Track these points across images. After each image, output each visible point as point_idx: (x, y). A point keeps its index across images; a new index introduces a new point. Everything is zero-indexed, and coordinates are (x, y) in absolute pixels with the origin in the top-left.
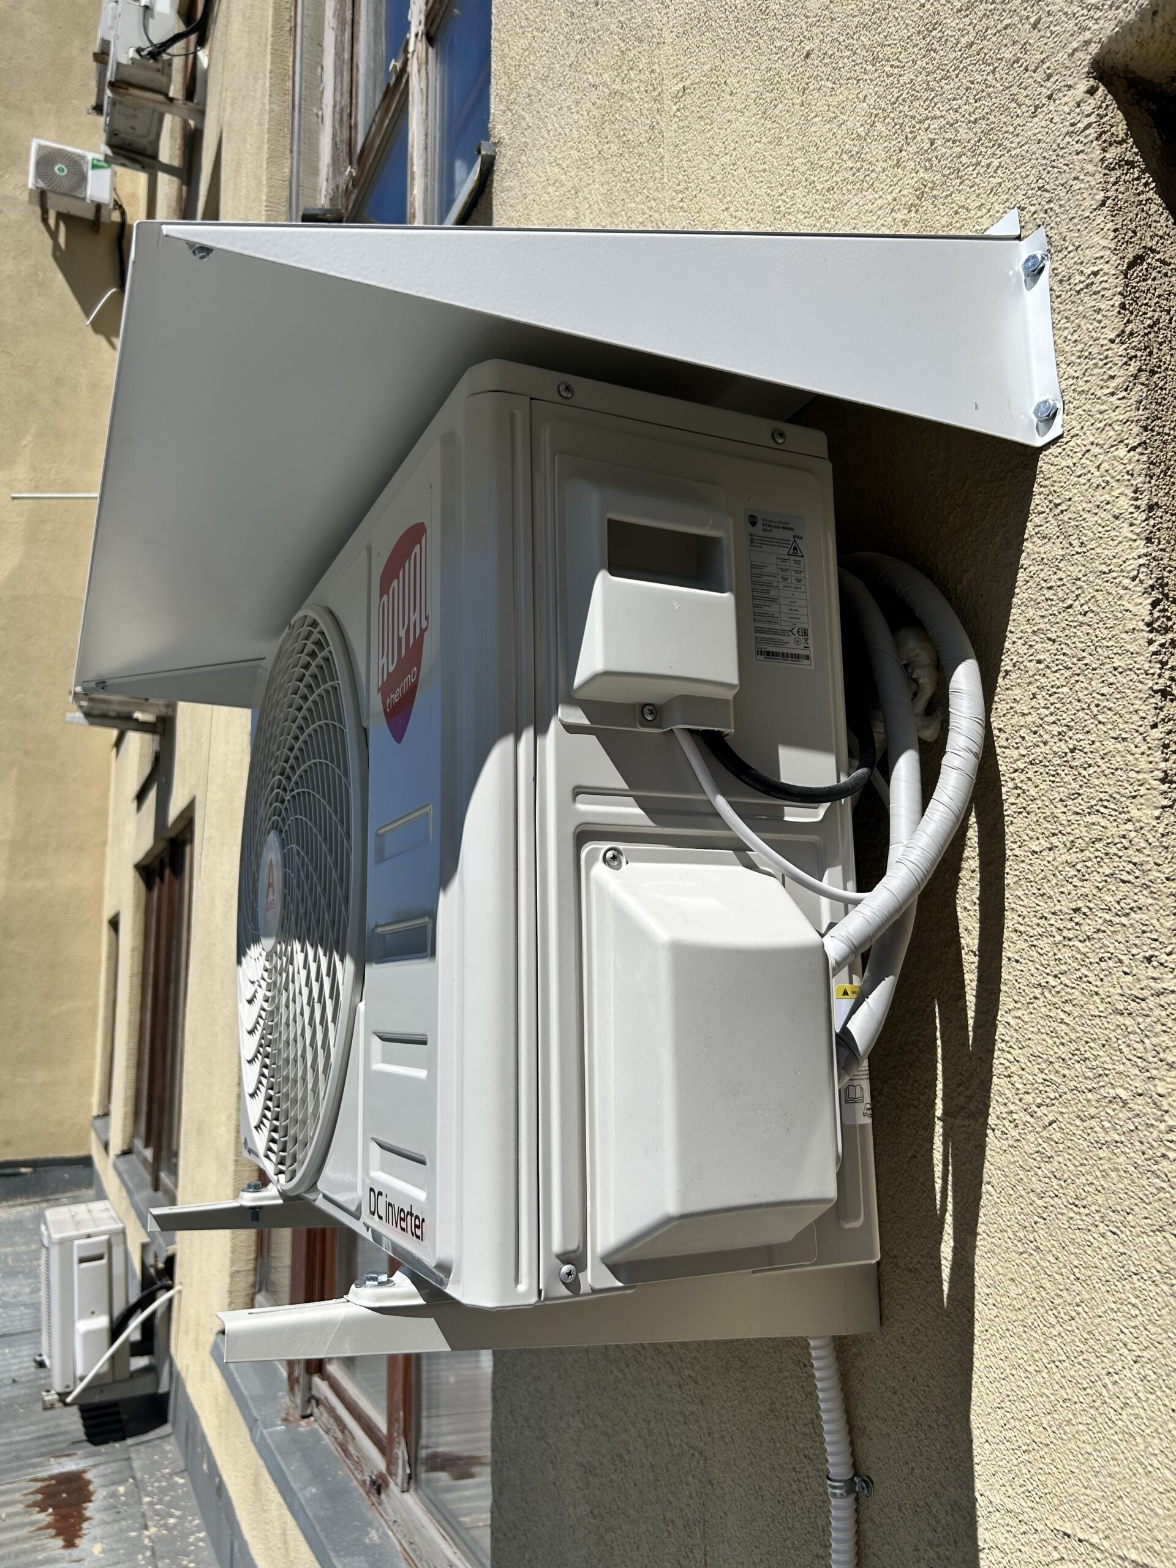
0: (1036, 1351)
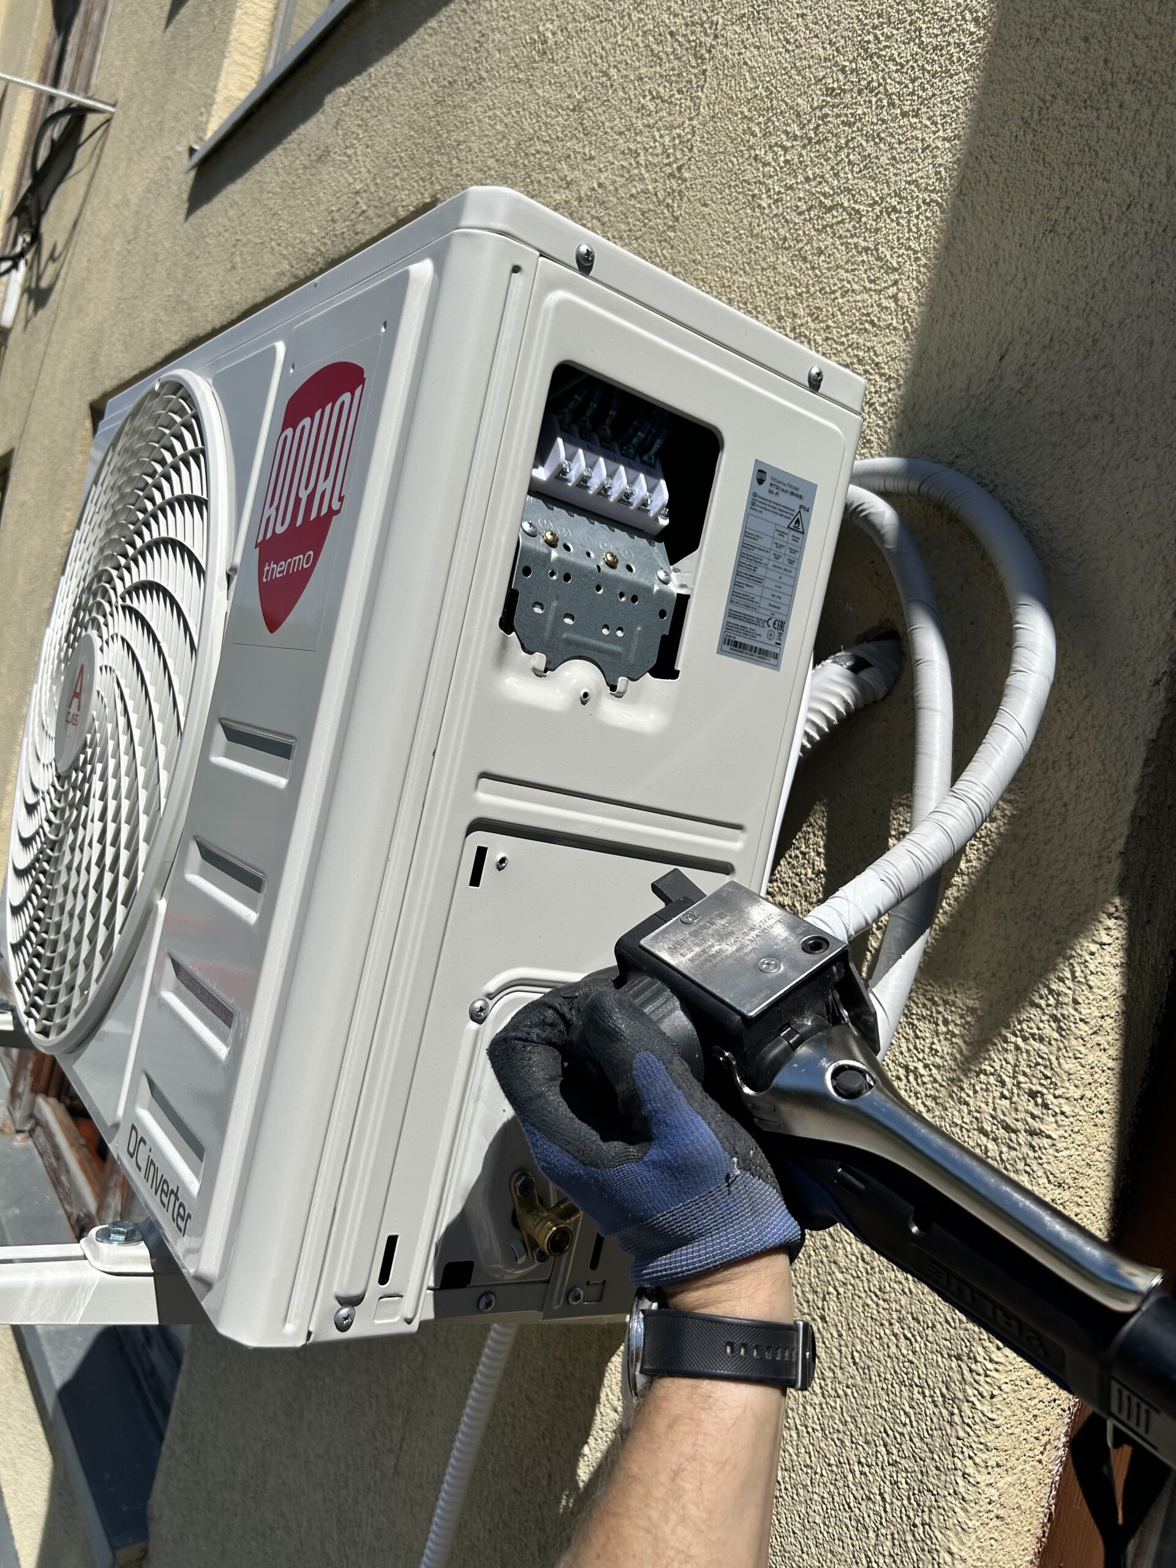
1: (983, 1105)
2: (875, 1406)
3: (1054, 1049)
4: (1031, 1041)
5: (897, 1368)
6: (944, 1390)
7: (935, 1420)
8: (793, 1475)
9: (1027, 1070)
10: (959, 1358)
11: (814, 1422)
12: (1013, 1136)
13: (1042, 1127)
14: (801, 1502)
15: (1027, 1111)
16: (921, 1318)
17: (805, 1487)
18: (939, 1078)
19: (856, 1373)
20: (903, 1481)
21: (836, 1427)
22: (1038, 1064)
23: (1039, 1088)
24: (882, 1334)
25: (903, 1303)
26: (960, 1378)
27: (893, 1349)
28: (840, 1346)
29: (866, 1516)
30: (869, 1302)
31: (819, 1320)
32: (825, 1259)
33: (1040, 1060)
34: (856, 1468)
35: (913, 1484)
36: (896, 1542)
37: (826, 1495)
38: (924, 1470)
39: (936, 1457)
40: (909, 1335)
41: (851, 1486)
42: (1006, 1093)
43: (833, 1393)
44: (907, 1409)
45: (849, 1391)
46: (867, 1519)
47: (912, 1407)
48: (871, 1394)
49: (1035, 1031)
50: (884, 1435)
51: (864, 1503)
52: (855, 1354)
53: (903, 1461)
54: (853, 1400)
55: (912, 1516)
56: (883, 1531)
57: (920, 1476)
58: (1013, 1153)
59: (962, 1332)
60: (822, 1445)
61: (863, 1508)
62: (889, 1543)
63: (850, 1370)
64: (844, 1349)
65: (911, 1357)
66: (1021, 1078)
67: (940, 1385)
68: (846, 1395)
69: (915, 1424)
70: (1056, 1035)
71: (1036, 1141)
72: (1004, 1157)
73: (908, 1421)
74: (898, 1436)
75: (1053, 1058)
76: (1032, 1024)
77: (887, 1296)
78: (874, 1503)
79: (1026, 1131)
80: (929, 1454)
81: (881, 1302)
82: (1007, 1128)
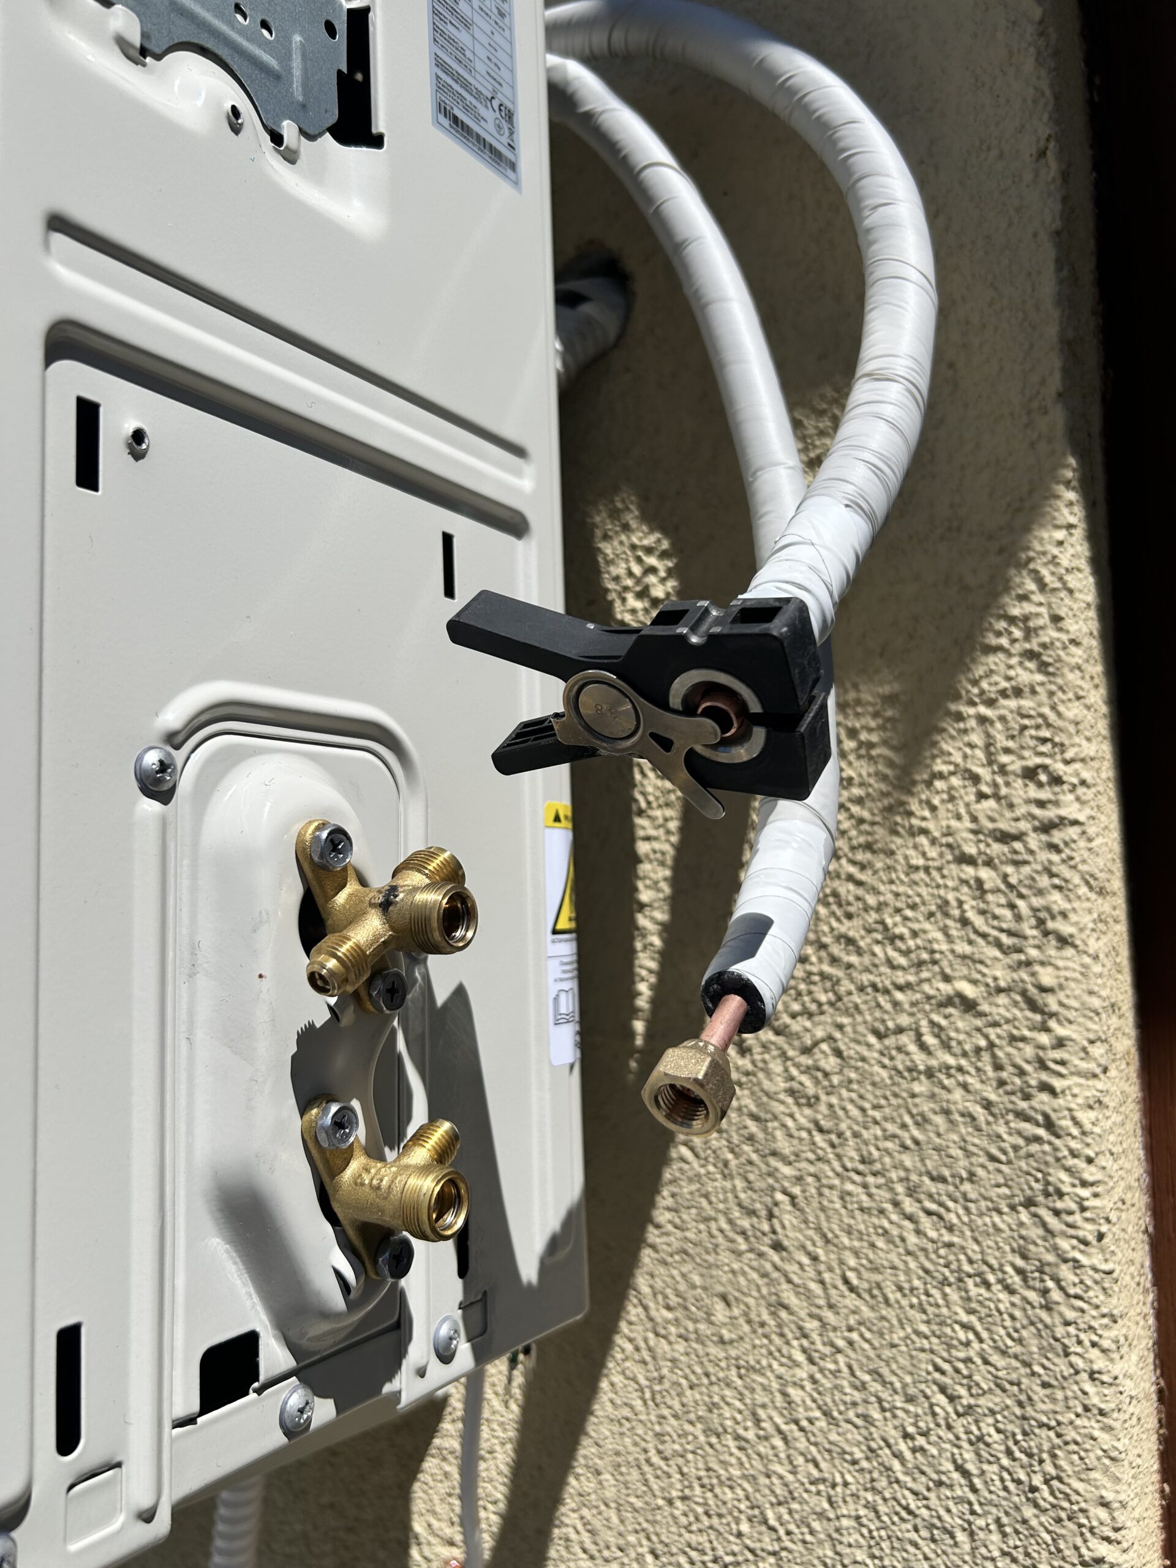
0: (764, 1406)
1: (954, 823)
2: (907, 1337)
3: (1043, 696)
4: (1003, 702)
5: (928, 1265)
6: (1020, 1263)
7: (1018, 1313)
8: (795, 1506)
9: (1011, 744)
10: (1029, 1203)
11: (807, 1409)
12: (1018, 845)
13: (1063, 812)
14: (820, 1542)
15: (1028, 801)
16: (946, 1173)
17: (821, 1515)
18: (866, 814)
19: (858, 1303)
20: (992, 1431)
21: (848, 1399)
22: (1024, 728)
23: (1038, 760)
24: (886, 1224)
25: (908, 1163)
26: (1040, 1232)
27: (912, 1239)
28: (819, 1273)
29: (942, 1512)
30: (849, 1187)
31: (771, 1252)
32: (754, 1157)
33: (1026, 722)
34: (903, 1446)
35: (1010, 1427)
36: (1008, 1530)
37: (862, 1512)
38: (1023, 1397)
39: (1037, 1369)
40: (933, 1207)
41: (902, 1477)
42: (985, 789)
43: (827, 1350)
44: (964, 1317)
45: (855, 1336)
46: (946, 1517)
47: (971, 1312)
48: (895, 1322)
49: (1004, 684)
50: (937, 1375)
51: (932, 1496)
52: (851, 1275)
53: (982, 1401)
54: (866, 1346)
55: (1023, 1476)
56: (981, 1522)
57: (1018, 1411)
58: (1026, 870)
59: (1023, 1164)
60: (834, 1437)
61: (934, 1502)
62: (996, 1537)
63: (847, 1302)
64: (827, 1276)
65: (947, 1237)
66: (1004, 759)
67: (1010, 1257)
68: (851, 1343)
69: (985, 1335)
70: (1039, 677)
71: (1057, 837)
72: (1013, 880)
73: (971, 1336)
74: (961, 1366)
75: (1046, 710)
76: (995, 678)
77: (878, 1166)
78: (951, 1487)
79: (1035, 829)
80: (1024, 1371)
81: (871, 1180)
82: (1004, 837)
